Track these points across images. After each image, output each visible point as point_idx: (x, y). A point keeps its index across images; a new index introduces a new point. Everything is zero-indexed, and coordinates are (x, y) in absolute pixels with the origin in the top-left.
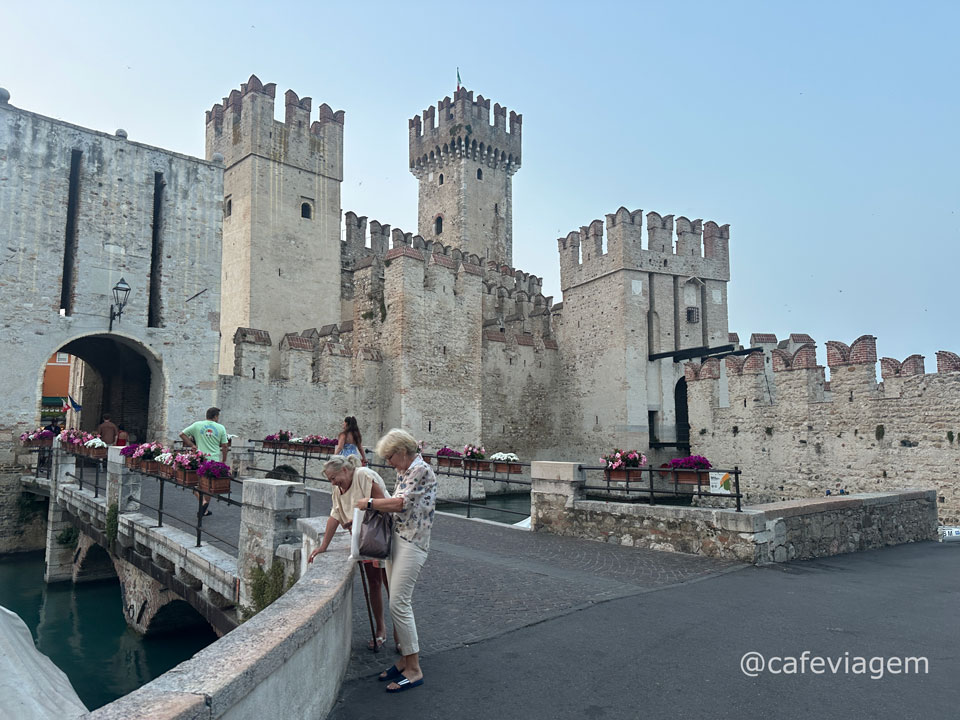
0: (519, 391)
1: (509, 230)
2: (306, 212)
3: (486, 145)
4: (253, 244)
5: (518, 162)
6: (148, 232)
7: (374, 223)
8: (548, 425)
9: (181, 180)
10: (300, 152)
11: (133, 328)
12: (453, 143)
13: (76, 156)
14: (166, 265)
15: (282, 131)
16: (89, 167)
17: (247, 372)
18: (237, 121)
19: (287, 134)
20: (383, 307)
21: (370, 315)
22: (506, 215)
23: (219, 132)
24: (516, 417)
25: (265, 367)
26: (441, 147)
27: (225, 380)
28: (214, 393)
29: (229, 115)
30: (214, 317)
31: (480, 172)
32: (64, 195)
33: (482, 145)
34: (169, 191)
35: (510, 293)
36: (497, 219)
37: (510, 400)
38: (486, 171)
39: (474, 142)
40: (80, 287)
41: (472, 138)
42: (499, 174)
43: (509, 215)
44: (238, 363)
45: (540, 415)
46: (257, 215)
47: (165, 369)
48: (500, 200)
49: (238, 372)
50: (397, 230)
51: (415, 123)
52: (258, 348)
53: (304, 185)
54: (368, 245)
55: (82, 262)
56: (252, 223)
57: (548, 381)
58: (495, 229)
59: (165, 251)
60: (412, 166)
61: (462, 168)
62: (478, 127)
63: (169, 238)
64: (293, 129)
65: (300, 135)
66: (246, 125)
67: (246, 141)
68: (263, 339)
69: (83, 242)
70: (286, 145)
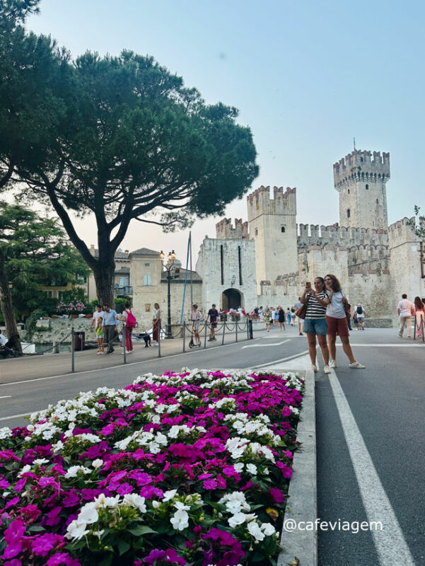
0: (370, 293)
1: (385, 211)
2: (283, 230)
3: (369, 173)
4: (265, 246)
5: (388, 176)
6: (238, 262)
7: (312, 225)
8: (386, 305)
9: (245, 247)
10: (280, 208)
11: (237, 286)
12: (352, 176)
13: (222, 246)
14: (242, 269)
15: (273, 203)
16: (224, 249)
17: (264, 293)
18: (257, 201)
19: (274, 203)
20: (308, 267)
21: (304, 270)
22: (384, 204)
23: (252, 204)
24: (369, 303)
25: (269, 291)
26: (348, 177)
27: (259, 296)
28: (256, 301)
29: (255, 199)
30: (255, 281)
31: (367, 186)
32: (220, 257)
33: (367, 174)
34: (242, 250)
35: (376, 247)
36: (378, 206)
37: (366, 297)
38: (370, 185)
39: (363, 173)
40: (225, 278)
41: (361, 172)
42: (378, 184)
43: (385, 204)
44: (262, 291)
45: (382, 302)
46: (266, 235)
47: (245, 296)
48: (379, 196)
49: (262, 294)
50: (322, 226)
51: (336, 166)
52: (267, 286)
53: (281, 221)
54: (310, 235)
55: (225, 272)
56: (265, 238)
57: (385, 287)
58: (377, 211)
59: (242, 266)
60: (335, 186)
61: (358, 186)
62: (364, 166)
63: (242, 262)
64: (277, 200)
65: (279, 202)
66: (260, 203)
67: (261, 209)
68: (269, 283)
69: (225, 267)
70: (275, 207)
